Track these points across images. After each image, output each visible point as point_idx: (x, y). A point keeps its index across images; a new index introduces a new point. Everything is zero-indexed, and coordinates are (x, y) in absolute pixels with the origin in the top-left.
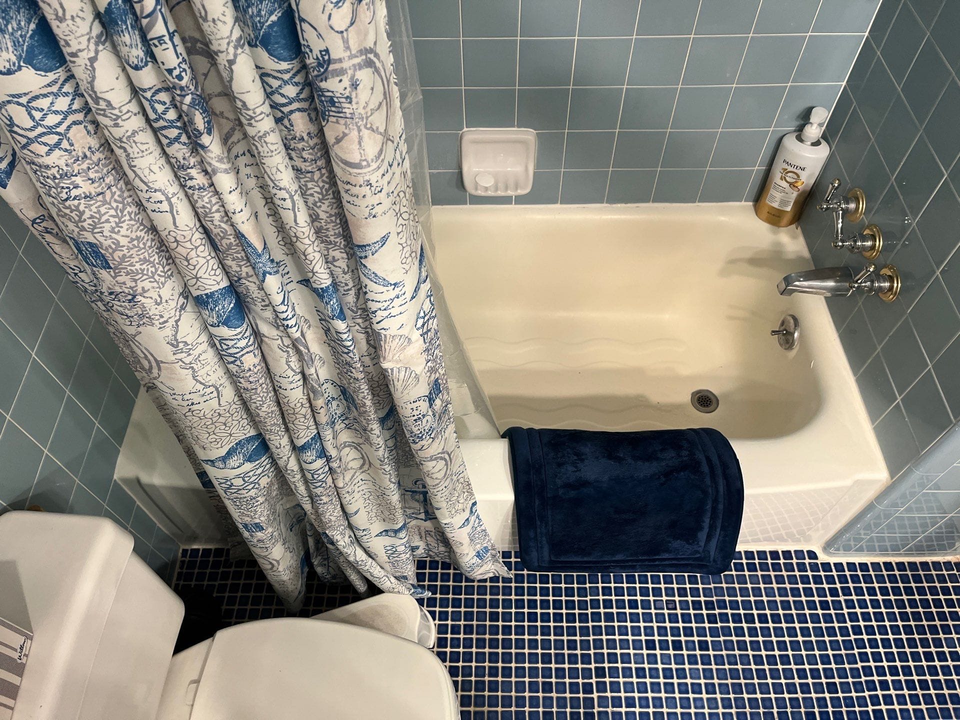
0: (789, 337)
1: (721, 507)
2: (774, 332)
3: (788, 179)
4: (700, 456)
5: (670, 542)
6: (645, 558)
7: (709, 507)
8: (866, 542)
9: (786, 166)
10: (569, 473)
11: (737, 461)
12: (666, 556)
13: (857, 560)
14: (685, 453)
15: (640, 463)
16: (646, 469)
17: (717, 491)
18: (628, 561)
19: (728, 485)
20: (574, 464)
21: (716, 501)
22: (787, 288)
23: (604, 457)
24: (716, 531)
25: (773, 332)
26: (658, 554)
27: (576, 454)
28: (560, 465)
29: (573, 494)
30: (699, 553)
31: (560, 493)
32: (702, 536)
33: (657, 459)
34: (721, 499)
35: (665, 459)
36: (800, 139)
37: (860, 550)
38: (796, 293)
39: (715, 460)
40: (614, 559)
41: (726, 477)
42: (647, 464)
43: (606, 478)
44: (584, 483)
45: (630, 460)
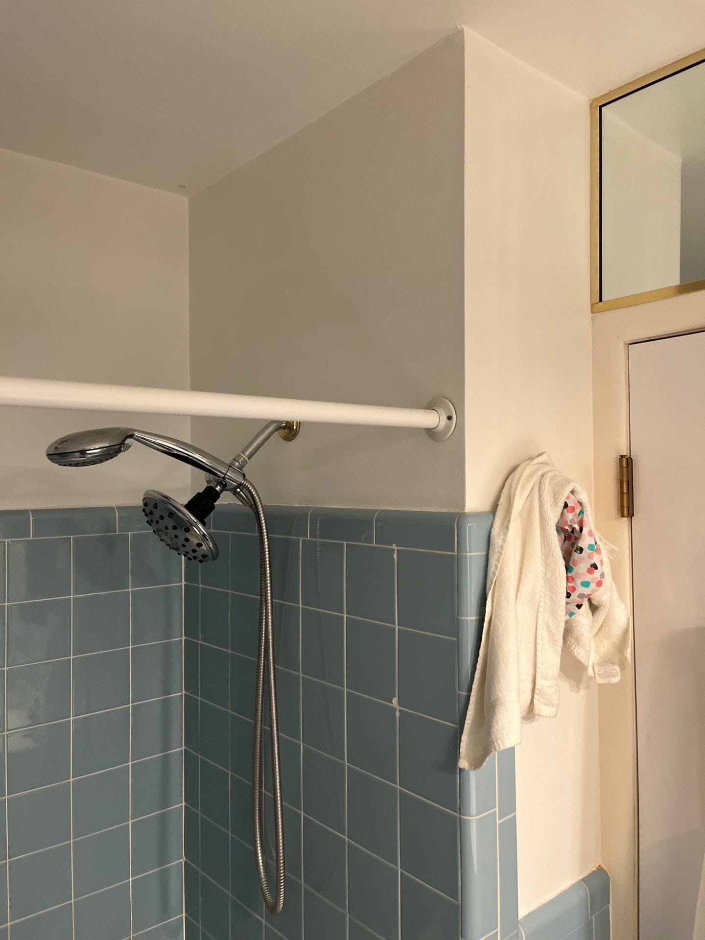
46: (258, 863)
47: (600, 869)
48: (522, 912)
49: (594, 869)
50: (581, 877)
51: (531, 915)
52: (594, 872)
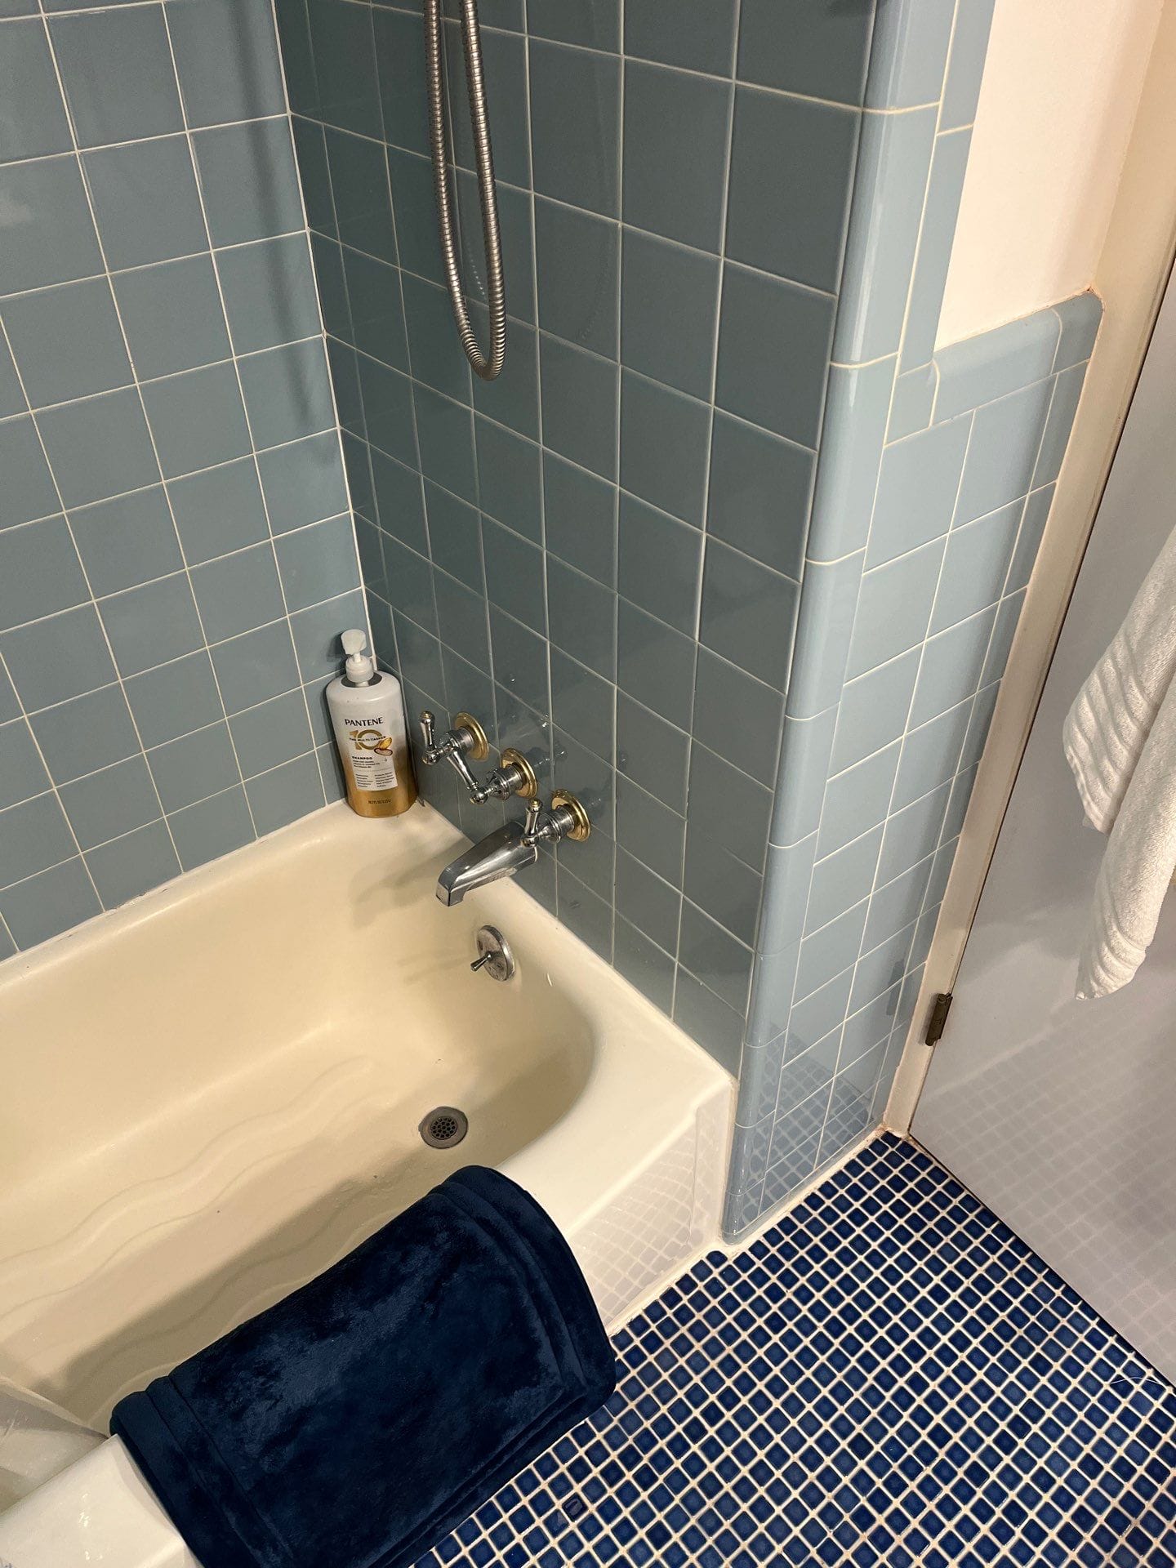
0: (499, 960)
1: (544, 1286)
2: (475, 965)
3: (366, 743)
4: (469, 1226)
5: (504, 1406)
6: (483, 1465)
7: (526, 1300)
8: (767, 1186)
9: (353, 728)
10: (263, 1417)
11: (526, 1195)
12: (512, 1434)
13: (772, 1222)
14: (442, 1237)
15: (378, 1307)
16: (395, 1310)
17: (525, 1265)
18: (457, 1495)
19: (535, 1244)
20: (263, 1394)
21: (531, 1283)
22: (452, 893)
23: (312, 1341)
24: (561, 1332)
25: (473, 965)
26: (499, 1441)
27: (259, 1372)
28: (237, 1416)
29: (289, 1451)
30: (560, 1387)
31: (266, 1468)
32: (546, 1355)
33: (403, 1279)
34: (537, 1274)
35: (416, 1271)
36: (349, 683)
37: (767, 1204)
38: (467, 893)
39: (493, 1216)
40: (432, 1510)
41: (523, 1231)
42: (391, 1299)
43: (333, 1377)
44: (302, 1415)
45: (360, 1315)
46: (454, 303)
47: (1089, 295)
48: (942, 341)
49: (1078, 293)
50: (1051, 304)
51: (956, 348)
52: (1076, 297)
